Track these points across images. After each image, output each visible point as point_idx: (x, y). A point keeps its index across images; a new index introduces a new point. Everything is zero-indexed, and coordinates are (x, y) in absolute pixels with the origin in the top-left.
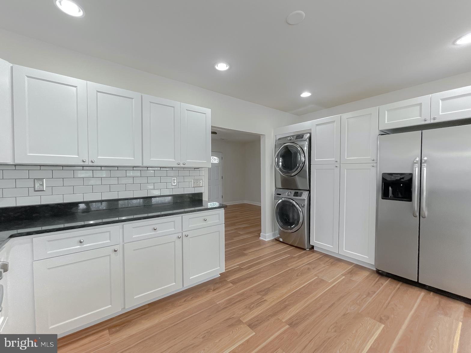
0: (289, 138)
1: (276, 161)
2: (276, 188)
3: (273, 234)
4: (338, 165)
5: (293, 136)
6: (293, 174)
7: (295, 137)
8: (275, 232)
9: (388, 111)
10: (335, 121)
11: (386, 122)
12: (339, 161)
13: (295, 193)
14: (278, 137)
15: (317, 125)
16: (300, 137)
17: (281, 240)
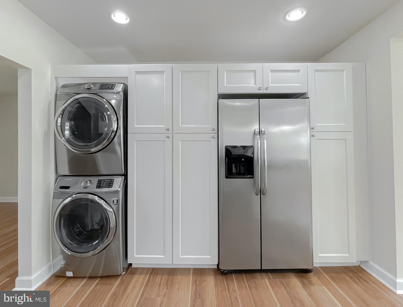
0: (86, 87)
1: (59, 124)
2: (58, 176)
3: (50, 266)
4: (170, 135)
5: (94, 84)
6: (93, 150)
7: (98, 86)
8: (55, 260)
9: (227, 71)
10: (164, 72)
11: (225, 85)
12: (170, 128)
13: (99, 181)
14: (62, 83)
15: (137, 73)
16: (107, 86)
17: (70, 274)
